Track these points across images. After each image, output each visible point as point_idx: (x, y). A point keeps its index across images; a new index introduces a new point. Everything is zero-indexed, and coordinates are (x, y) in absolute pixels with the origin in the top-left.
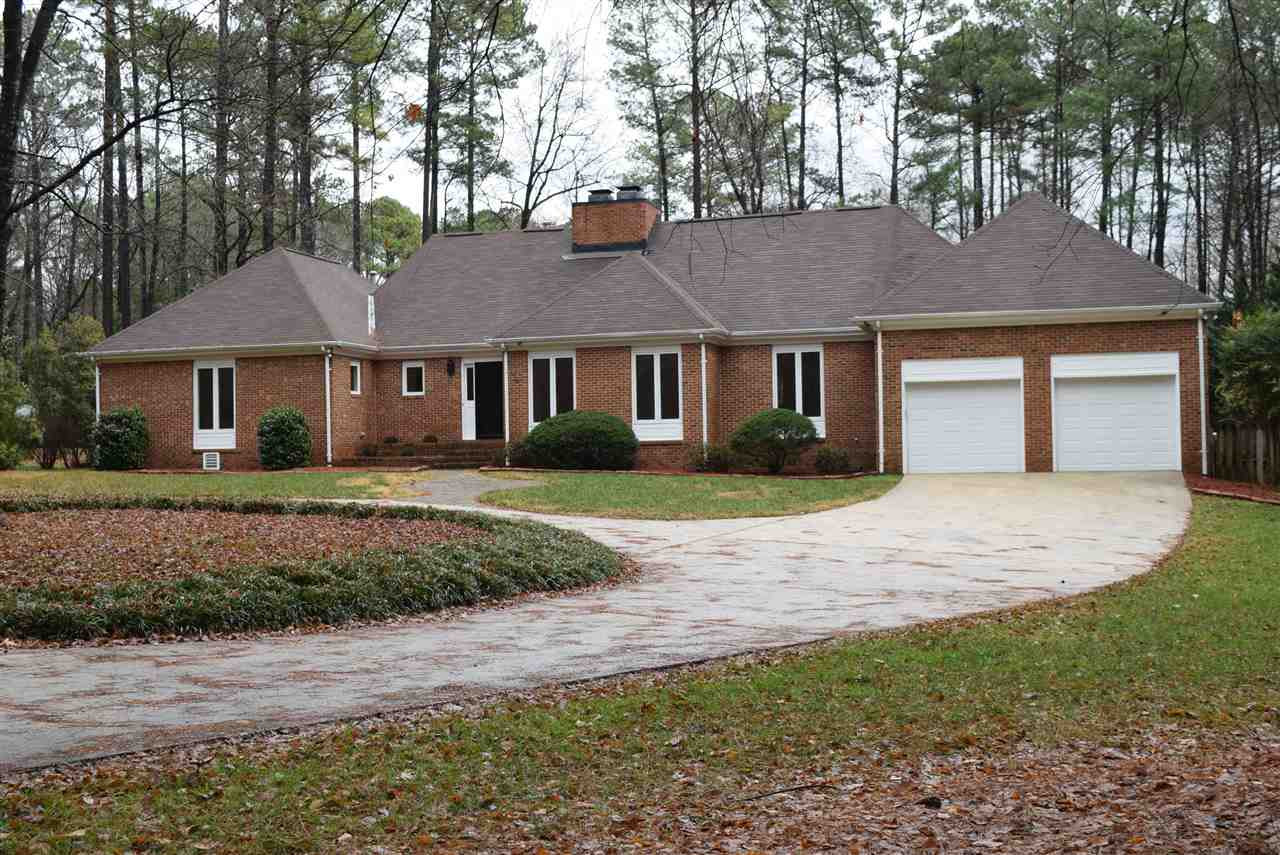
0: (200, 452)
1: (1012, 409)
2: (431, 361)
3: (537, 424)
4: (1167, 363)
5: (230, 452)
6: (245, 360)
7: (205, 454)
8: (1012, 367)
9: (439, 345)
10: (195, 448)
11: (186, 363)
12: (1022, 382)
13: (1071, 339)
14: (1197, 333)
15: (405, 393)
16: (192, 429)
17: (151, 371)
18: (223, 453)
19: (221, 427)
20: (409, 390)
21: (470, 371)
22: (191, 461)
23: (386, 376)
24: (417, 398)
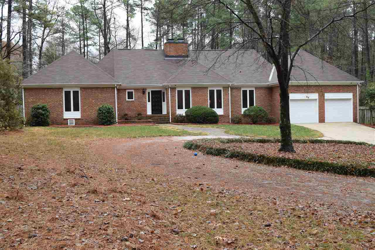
0: (67, 119)
1: (315, 106)
2: (136, 90)
3: (187, 110)
4: (350, 95)
5: (79, 119)
6: (84, 88)
7: (69, 120)
8: (315, 96)
9: (139, 84)
10: (64, 118)
11: (60, 89)
12: (318, 99)
13: (330, 89)
14: (357, 88)
15: (127, 100)
16: (63, 111)
17: (46, 91)
18: (76, 119)
19: (74, 111)
20: (128, 99)
21: (149, 93)
22: (64, 123)
23: (121, 94)
24: (132, 101)
